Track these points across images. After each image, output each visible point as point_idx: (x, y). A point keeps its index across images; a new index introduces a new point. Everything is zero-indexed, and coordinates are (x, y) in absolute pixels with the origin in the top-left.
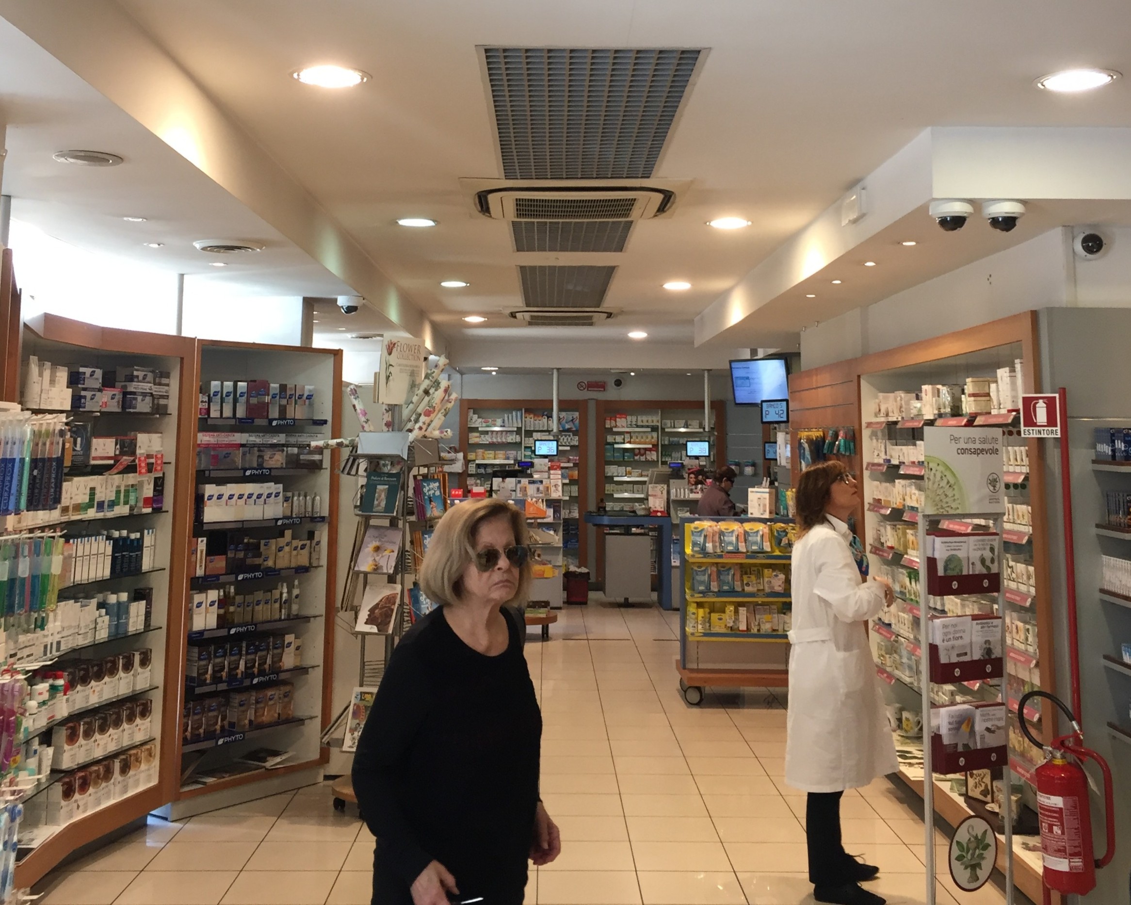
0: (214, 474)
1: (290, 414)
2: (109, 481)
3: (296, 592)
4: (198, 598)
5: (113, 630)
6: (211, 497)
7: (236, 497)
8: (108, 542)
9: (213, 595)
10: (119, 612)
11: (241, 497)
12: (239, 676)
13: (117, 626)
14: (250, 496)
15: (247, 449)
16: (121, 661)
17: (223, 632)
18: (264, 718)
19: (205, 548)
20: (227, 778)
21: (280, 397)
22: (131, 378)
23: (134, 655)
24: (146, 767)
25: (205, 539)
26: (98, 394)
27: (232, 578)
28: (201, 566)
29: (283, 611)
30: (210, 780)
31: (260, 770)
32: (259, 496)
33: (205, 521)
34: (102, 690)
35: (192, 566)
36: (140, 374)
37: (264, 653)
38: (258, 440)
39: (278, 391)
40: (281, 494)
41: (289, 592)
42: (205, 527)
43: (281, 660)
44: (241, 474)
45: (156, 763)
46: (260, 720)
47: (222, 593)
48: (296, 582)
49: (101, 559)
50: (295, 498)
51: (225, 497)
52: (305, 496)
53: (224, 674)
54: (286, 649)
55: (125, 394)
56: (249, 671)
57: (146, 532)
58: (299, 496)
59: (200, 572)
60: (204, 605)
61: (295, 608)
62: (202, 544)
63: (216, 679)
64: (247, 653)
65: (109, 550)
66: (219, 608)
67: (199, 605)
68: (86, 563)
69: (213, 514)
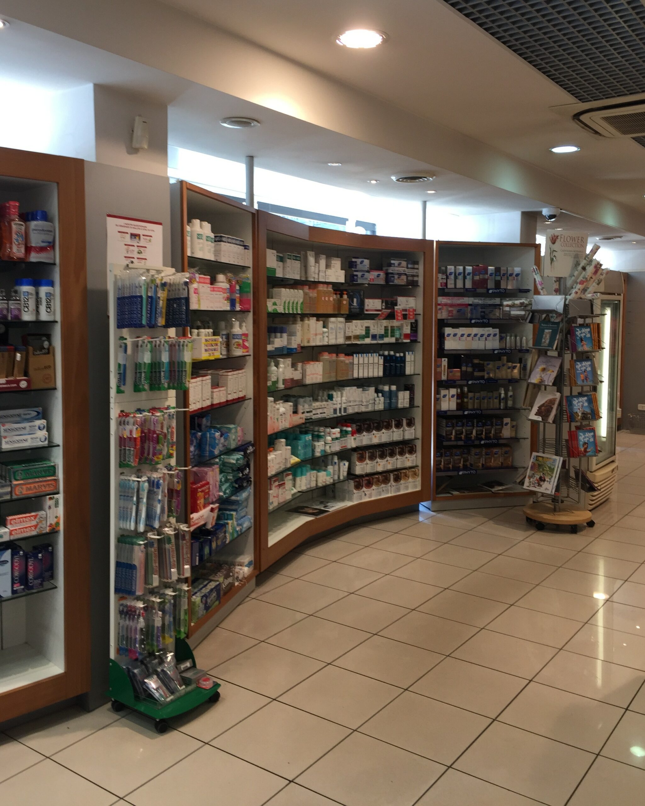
0: (450, 322)
1: (503, 286)
2: (379, 323)
3: (510, 393)
4: (443, 392)
5: (387, 405)
6: (449, 335)
7: (465, 336)
8: (380, 357)
9: (453, 391)
10: (391, 396)
11: (469, 335)
12: (473, 438)
13: (390, 403)
14: (476, 335)
15: (473, 307)
16: (393, 422)
17: (460, 413)
18: (491, 464)
19: (446, 365)
20: (466, 493)
21: (496, 275)
22: (390, 265)
23: (402, 420)
24: (413, 480)
25: (446, 359)
26: (366, 274)
27: (464, 382)
28: (444, 374)
29: (502, 404)
30: (456, 493)
31: (488, 493)
32: (482, 336)
33: (446, 348)
34: (381, 436)
35: (438, 374)
36: (396, 262)
37: (489, 427)
38: (480, 302)
39: (494, 272)
40: (498, 336)
41: (506, 394)
42: (445, 352)
43: (501, 432)
44: (468, 322)
45: (419, 479)
46: (488, 464)
47: (459, 391)
48: (511, 388)
49: (376, 366)
50: (508, 338)
51: (459, 335)
52: (516, 337)
53: (463, 436)
54: (504, 427)
55: (387, 274)
56: (479, 436)
57: (407, 353)
58: (511, 337)
59: (444, 378)
60: (447, 397)
61: (510, 403)
62: (445, 362)
63: (458, 438)
64: (477, 426)
65: (381, 361)
66: (457, 399)
67: (445, 396)
68: (366, 368)
69: (450, 345)
